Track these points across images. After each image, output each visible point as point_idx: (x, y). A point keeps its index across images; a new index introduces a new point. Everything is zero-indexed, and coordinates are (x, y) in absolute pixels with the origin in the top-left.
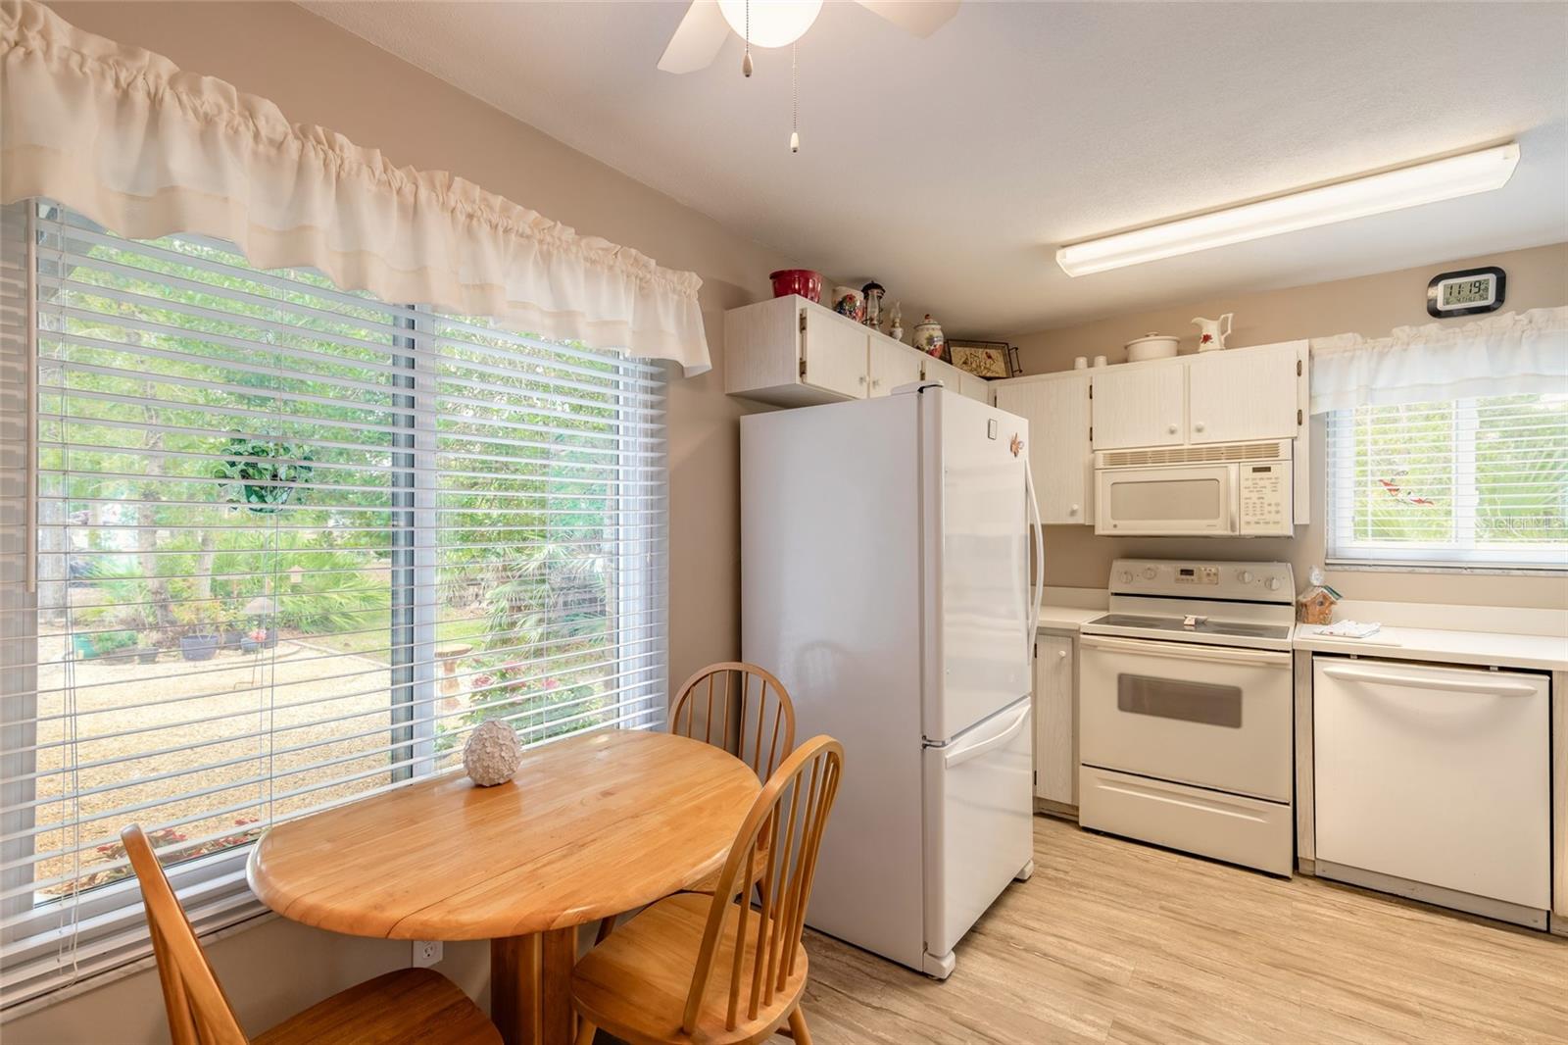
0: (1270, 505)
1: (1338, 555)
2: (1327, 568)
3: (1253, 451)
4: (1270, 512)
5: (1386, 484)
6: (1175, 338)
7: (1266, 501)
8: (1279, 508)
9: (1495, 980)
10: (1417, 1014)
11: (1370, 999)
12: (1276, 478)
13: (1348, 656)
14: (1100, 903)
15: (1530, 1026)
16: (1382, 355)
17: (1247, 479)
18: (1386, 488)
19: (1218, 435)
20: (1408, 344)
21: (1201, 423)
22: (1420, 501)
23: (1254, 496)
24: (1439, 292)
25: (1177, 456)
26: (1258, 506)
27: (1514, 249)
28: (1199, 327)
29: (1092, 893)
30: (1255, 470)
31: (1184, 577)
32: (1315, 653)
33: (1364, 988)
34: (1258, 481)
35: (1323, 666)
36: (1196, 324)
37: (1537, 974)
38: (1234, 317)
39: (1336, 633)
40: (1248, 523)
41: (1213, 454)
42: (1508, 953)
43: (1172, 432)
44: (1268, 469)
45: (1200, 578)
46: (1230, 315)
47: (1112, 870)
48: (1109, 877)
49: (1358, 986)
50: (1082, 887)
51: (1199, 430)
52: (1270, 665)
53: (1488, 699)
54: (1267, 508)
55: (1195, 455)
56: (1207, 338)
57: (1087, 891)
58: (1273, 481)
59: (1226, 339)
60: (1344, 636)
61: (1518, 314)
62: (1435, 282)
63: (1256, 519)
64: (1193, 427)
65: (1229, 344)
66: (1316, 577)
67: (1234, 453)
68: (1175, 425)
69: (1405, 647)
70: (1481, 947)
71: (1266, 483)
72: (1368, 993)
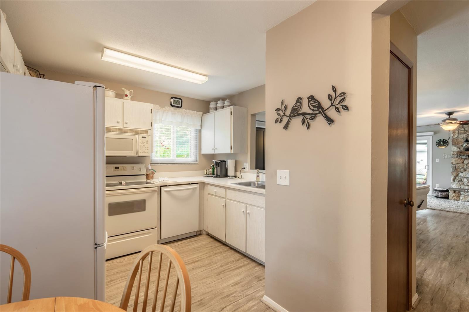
0: (146, 147)
1: (152, 161)
2: (151, 164)
3: (142, 132)
4: (146, 149)
5: (161, 144)
6: (116, 92)
7: (145, 146)
8: (148, 149)
9: (200, 247)
10: (198, 261)
11: (192, 263)
12: (148, 140)
13: (167, 186)
14: (123, 282)
15: (210, 252)
16: (164, 112)
17: (140, 140)
18: (161, 145)
19: (132, 126)
20: (168, 111)
21: (127, 121)
22: (167, 148)
23: (142, 145)
24: (172, 100)
25: (120, 131)
26: (143, 147)
27: (185, 96)
28: (124, 92)
29: (118, 280)
30: (143, 137)
31: (116, 169)
32: (161, 186)
33: (189, 262)
34: (143, 141)
35: (163, 189)
36: (123, 90)
37: (202, 243)
38: (133, 92)
39: (164, 180)
40: (141, 152)
41: (131, 131)
42: (196, 242)
43: (118, 122)
44: (145, 137)
45: (121, 169)
46: (132, 91)
47: (116, 270)
48: (117, 273)
49: (188, 262)
50: (113, 281)
51: (126, 123)
52: (153, 191)
53: (191, 190)
54: (145, 148)
55: (126, 131)
56: (127, 96)
57: (116, 281)
58: (147, 141)
59: (131, 97)
60: (166, 181)
61: (186, 110)
62: (172, 98)
63: (142, 151)
64: (125, 122)
65: (132, 99)
66: (150, 167)
67: (137, 132)
68: (119, 120)
69: (178, 182)
70: (193, 243)
71: (145, 141)
72: (190, 262)
